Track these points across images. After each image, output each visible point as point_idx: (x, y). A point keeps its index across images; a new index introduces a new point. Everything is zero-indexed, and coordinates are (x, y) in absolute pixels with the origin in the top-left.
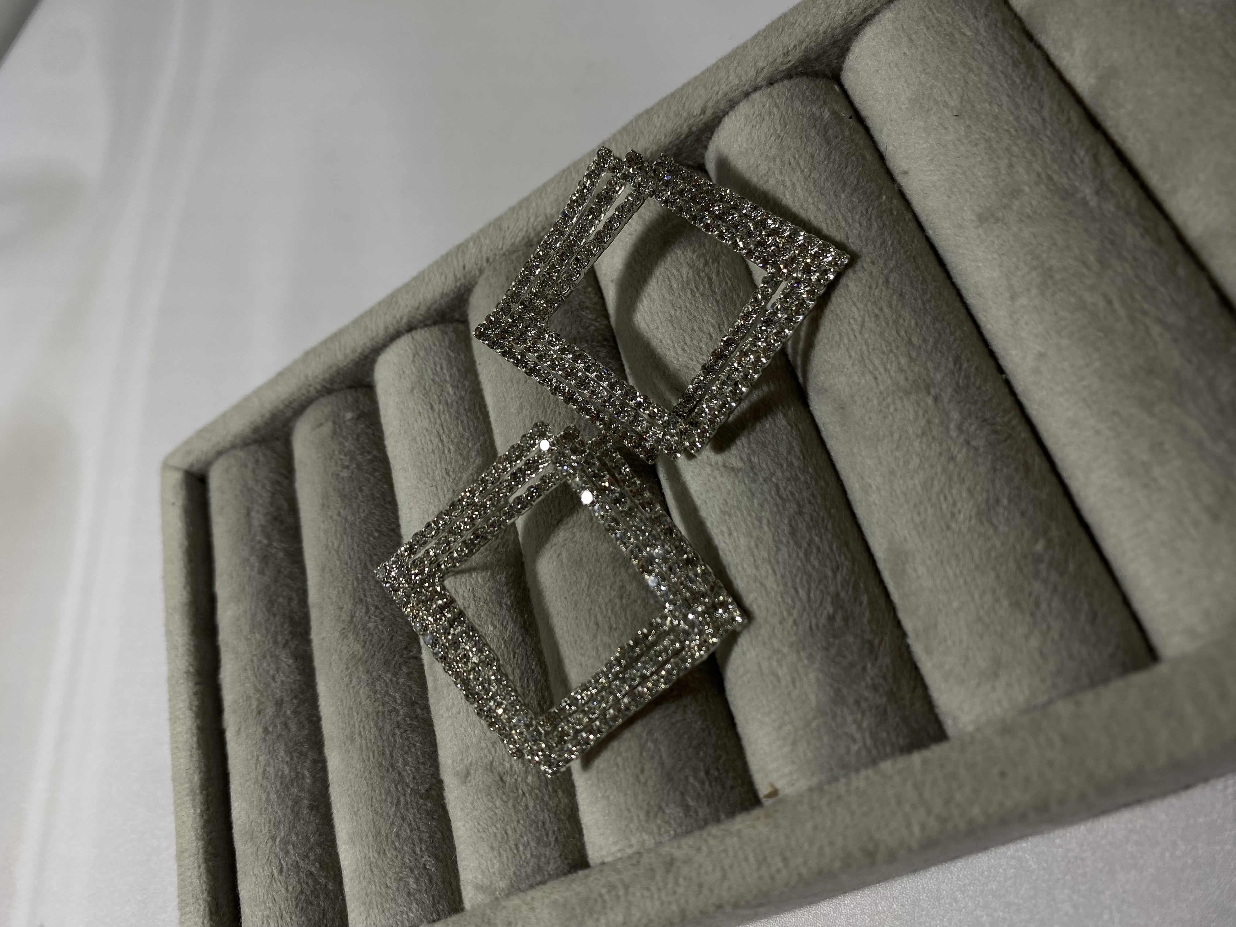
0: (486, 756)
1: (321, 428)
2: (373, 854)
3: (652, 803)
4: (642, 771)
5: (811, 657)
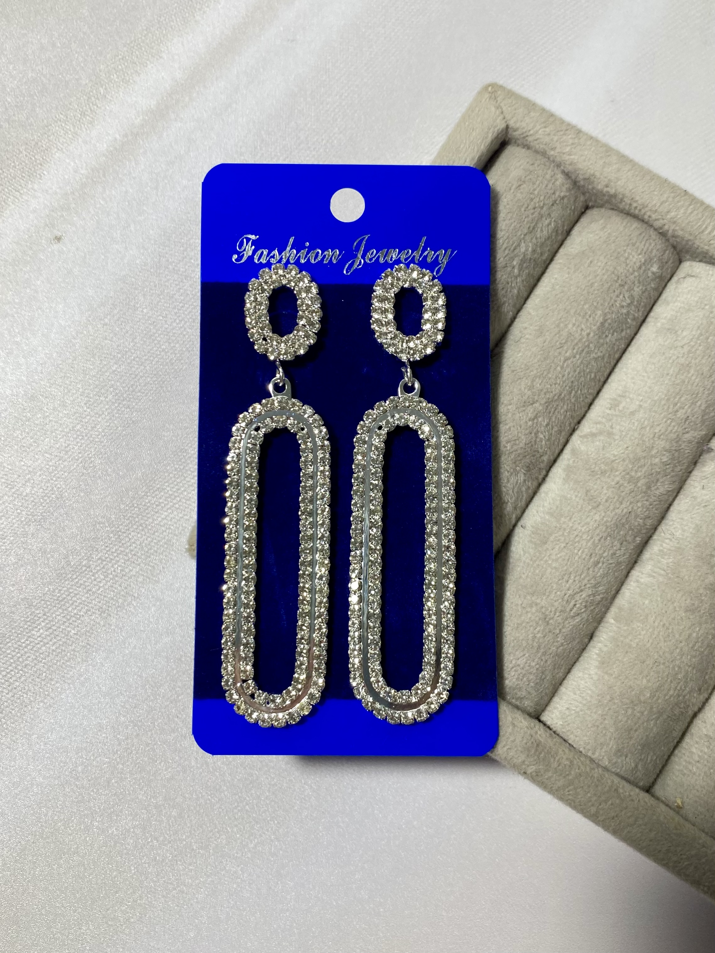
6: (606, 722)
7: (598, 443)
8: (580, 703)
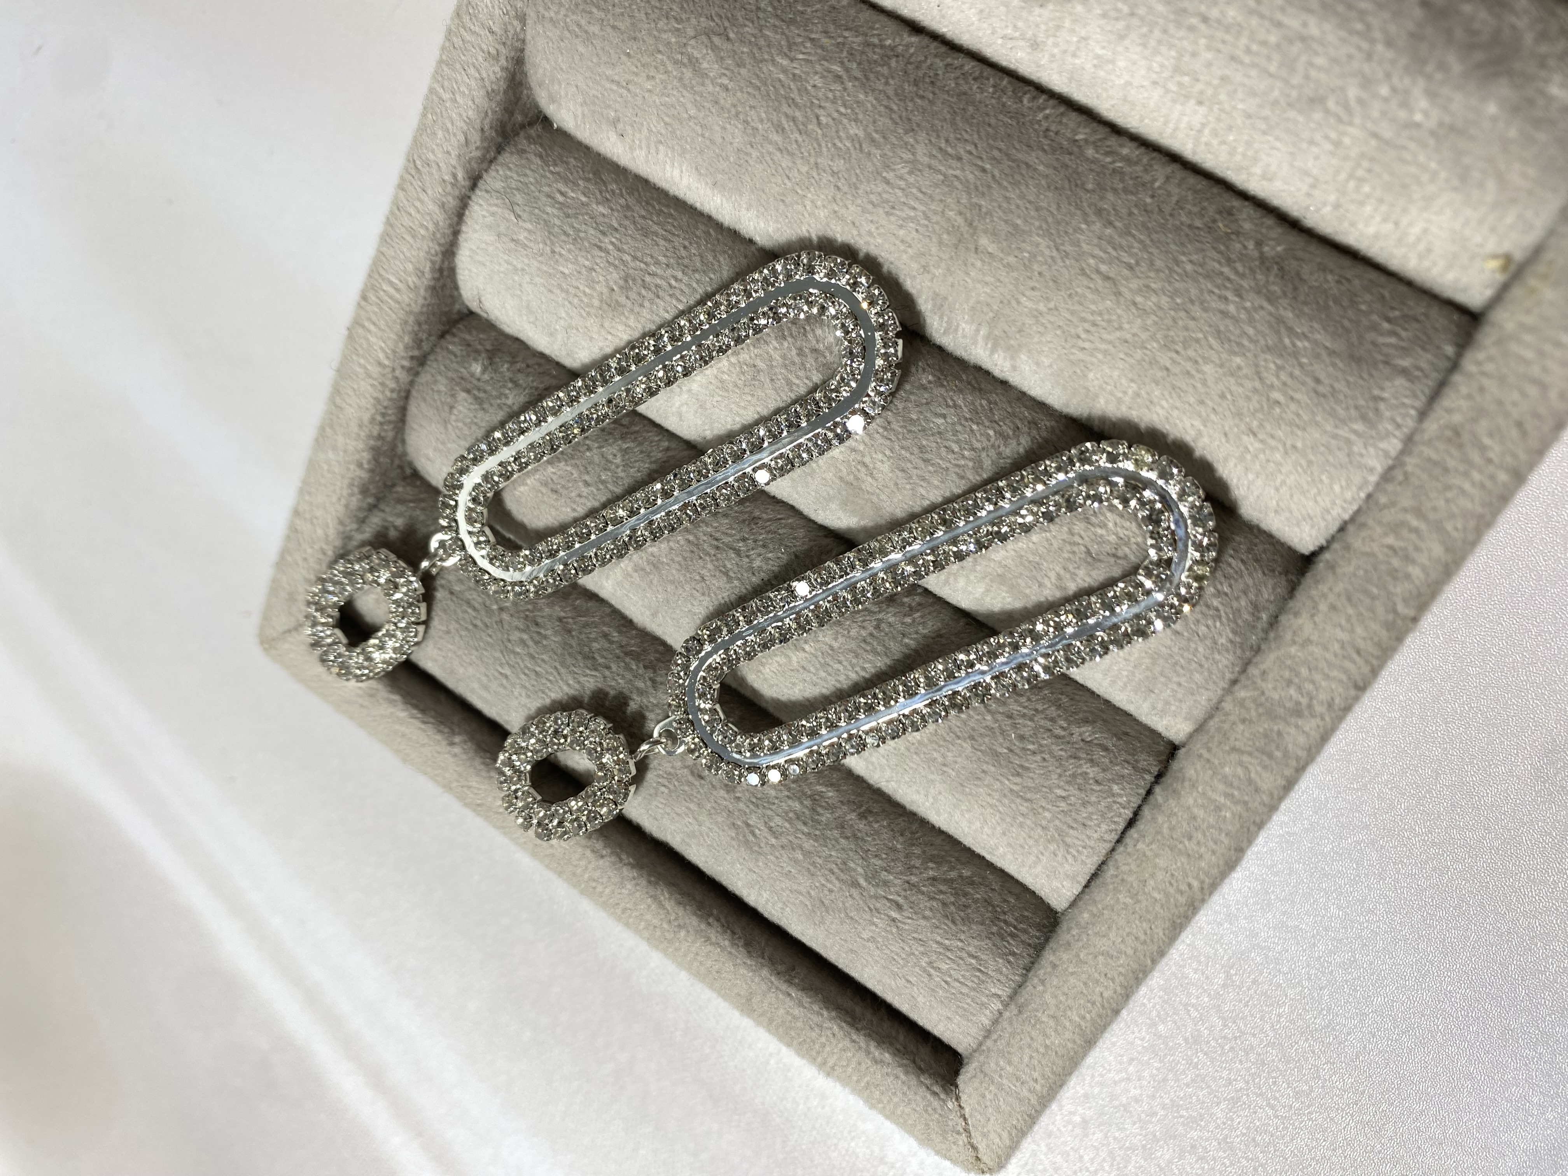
0: (1074, 553)
1: (455, 411)
2: (1012, 783)
3: (1362, 402)
4: (1318, 381)
5: (1442, 66)
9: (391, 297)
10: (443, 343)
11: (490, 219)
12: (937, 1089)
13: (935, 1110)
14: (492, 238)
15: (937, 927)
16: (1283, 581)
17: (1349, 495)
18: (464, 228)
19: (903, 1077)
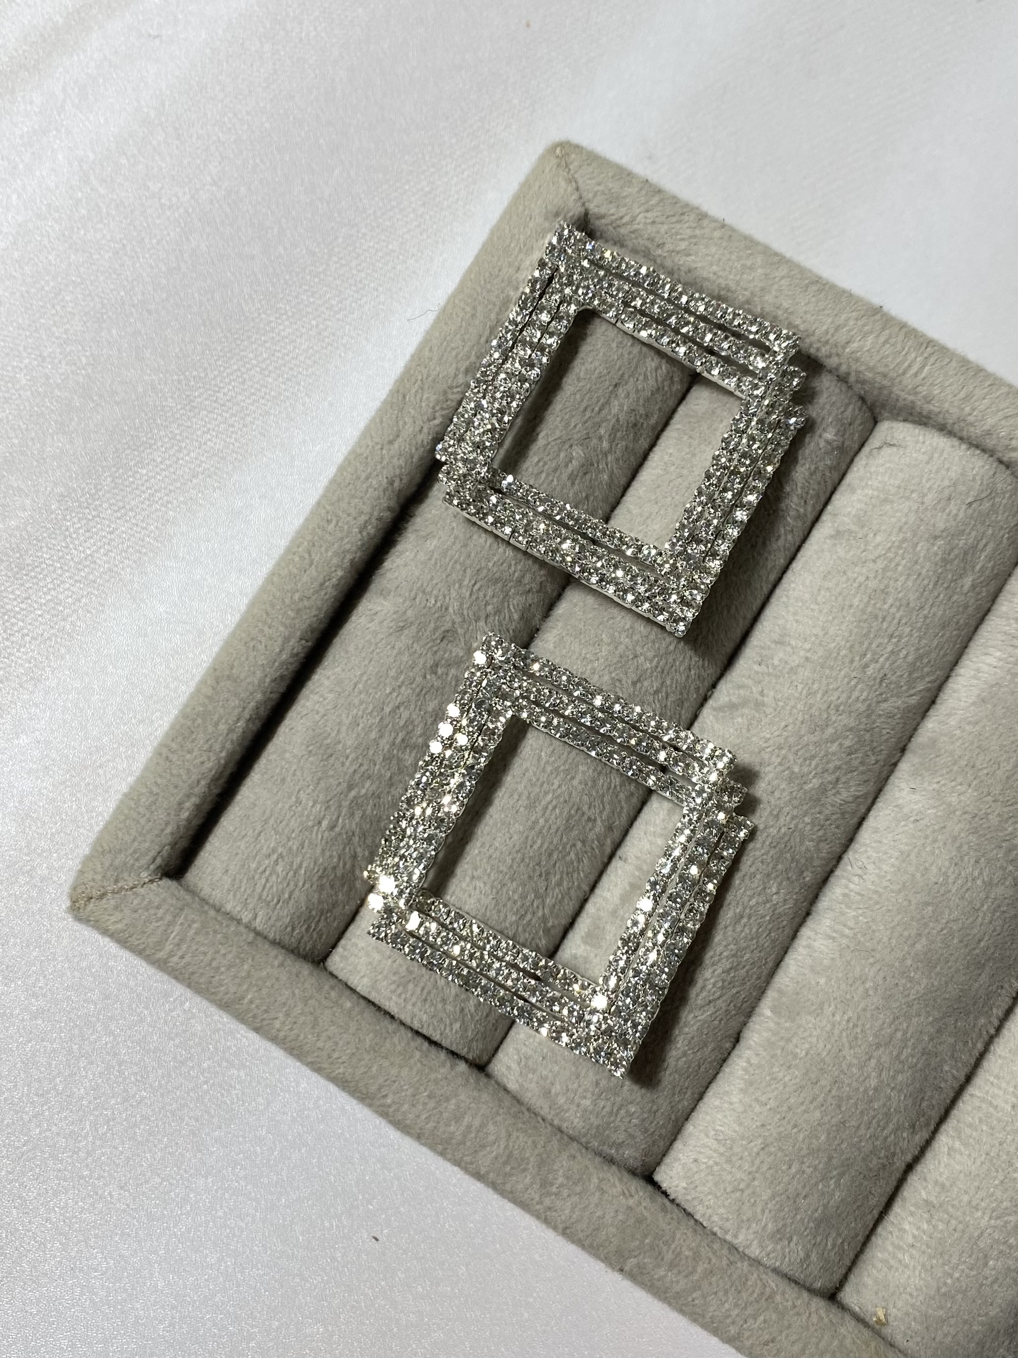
6: (756, 1183)
7: (740, 720)
8: (715, 1151)
9: (910, 366)
10: (855, 398)
11: (970, 475)
12: (159, 861)
13: (137, 860)
14: (953, 475)
15: (315, 863)
16: (637, 1164)
17: (715, 1218)
18: (964, 447)
19: (169, 830)
